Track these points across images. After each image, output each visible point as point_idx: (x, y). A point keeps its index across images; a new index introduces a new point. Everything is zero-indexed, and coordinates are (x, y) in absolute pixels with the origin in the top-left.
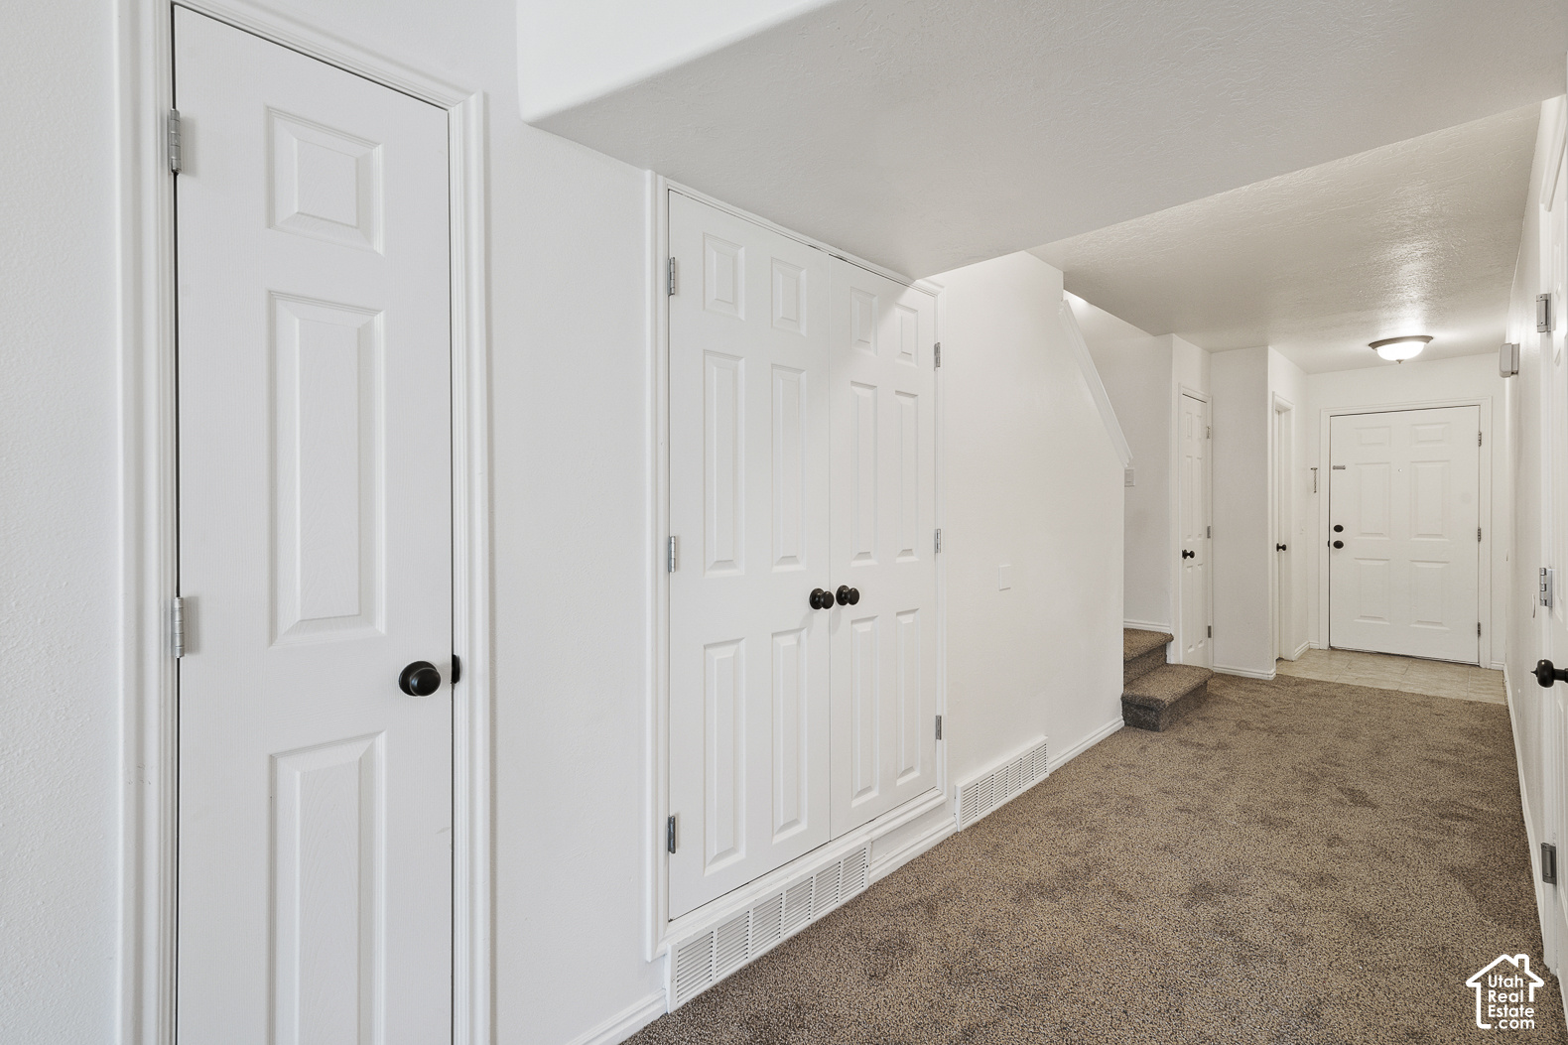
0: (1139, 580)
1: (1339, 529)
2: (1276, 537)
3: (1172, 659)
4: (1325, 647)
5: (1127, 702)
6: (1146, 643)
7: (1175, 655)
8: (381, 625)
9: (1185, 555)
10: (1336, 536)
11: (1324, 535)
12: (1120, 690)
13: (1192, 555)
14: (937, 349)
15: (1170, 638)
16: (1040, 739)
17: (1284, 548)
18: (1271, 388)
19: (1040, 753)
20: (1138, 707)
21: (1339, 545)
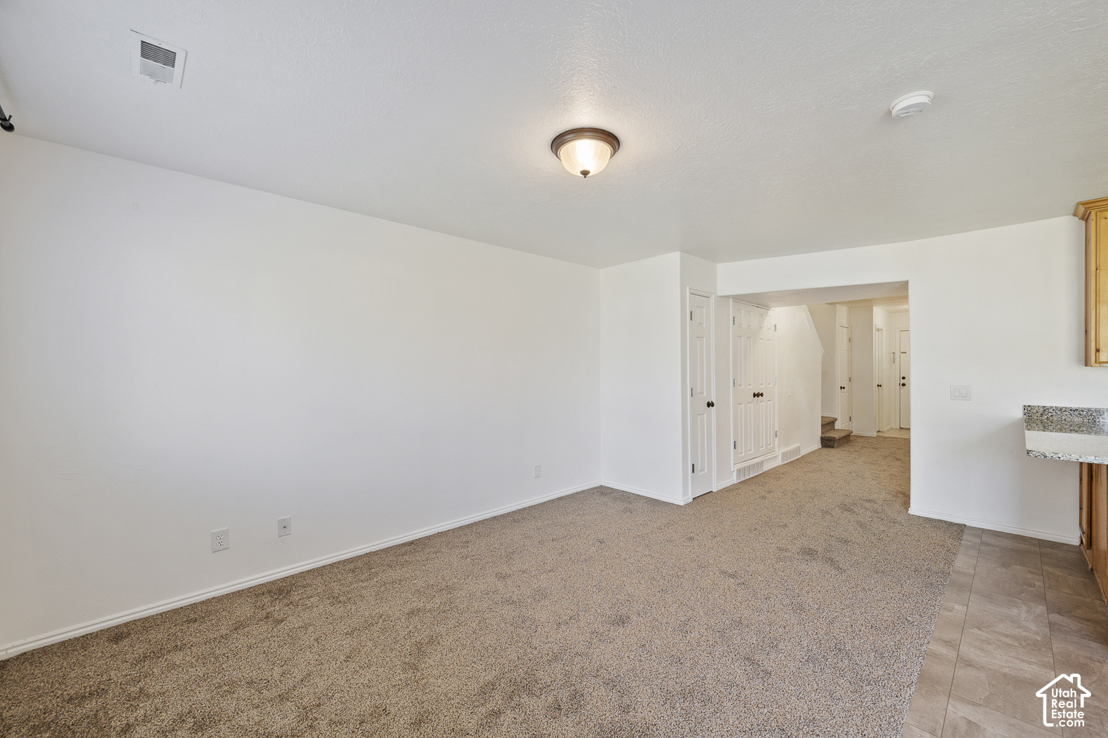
0: (827, 399)
1: (904, 378)
2: (877, 381)
3: (836, 428)
4: (898, 427)
5: (822, 439)
6: (827, 421)
7: (838, 426)
8: (705, 394)
9: (841, 388)
10: (902, 381)
11: (898, 381)
12: (820, 435)
13: (844, 388)
14: (775, 326)
15: (836, 419)
16: (798, 445)
17: (880, 386)
18: (875, 322)
19: (798, 449)
20: (827, 440)
21: (904, 385)
